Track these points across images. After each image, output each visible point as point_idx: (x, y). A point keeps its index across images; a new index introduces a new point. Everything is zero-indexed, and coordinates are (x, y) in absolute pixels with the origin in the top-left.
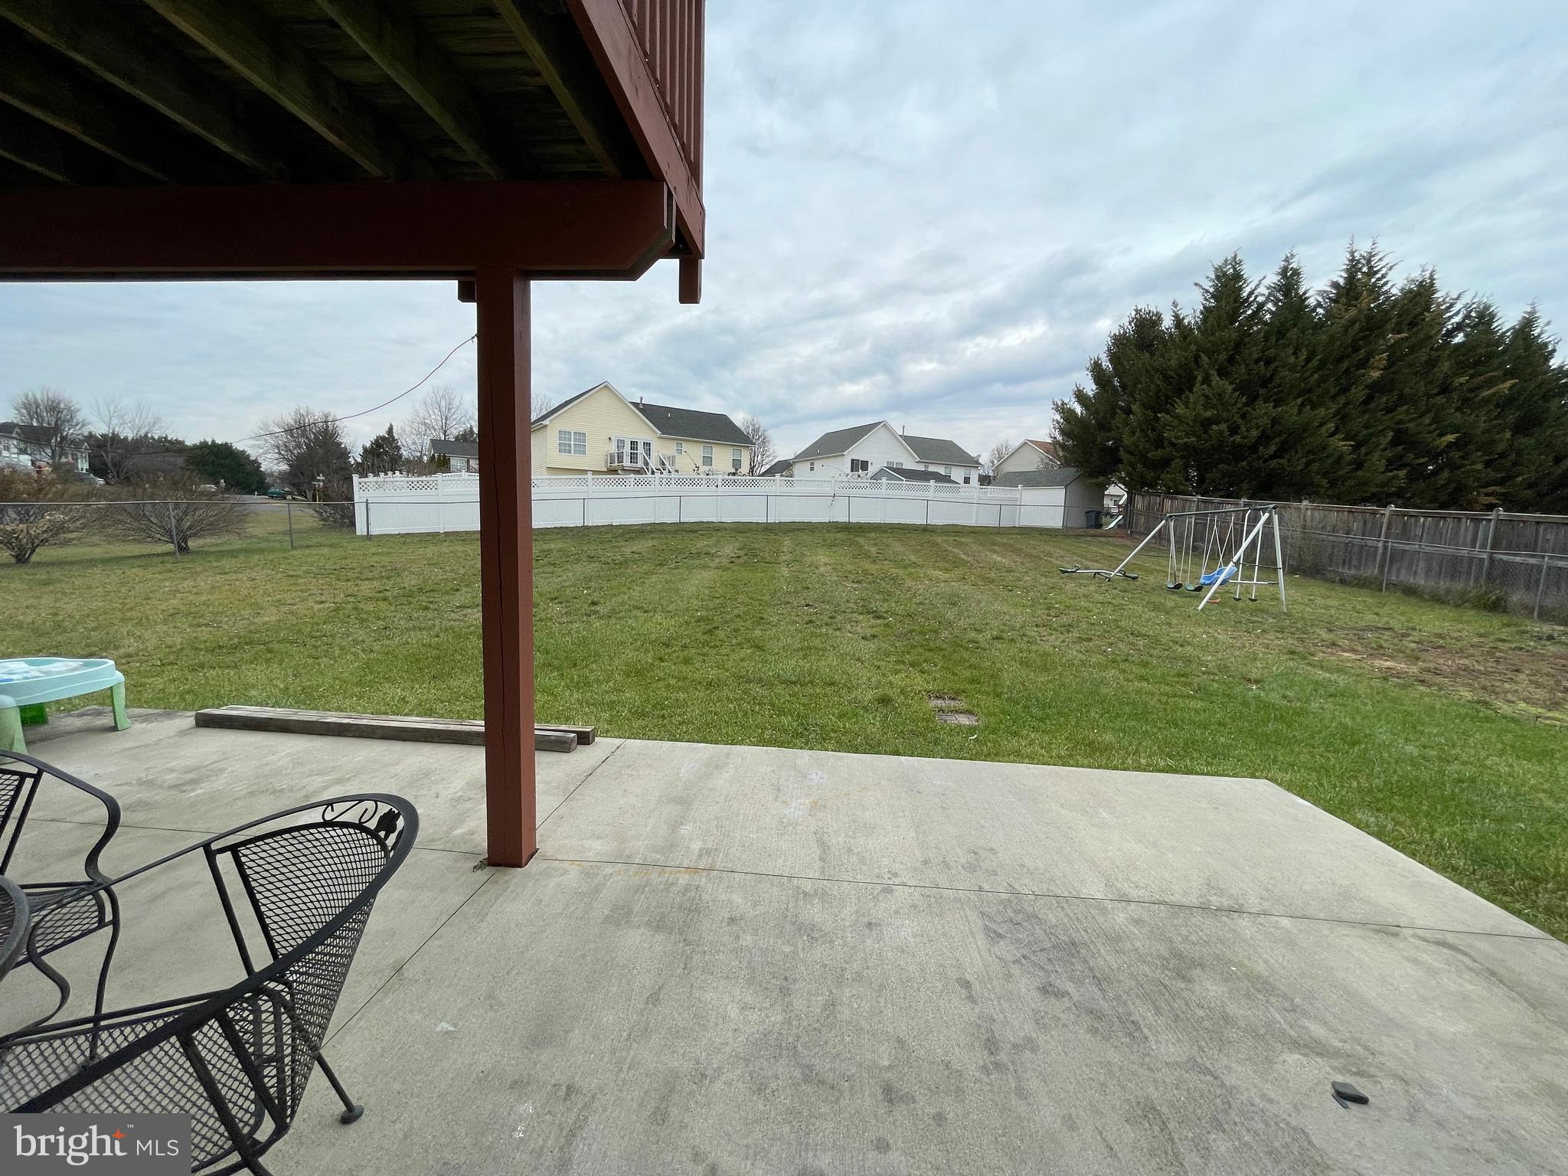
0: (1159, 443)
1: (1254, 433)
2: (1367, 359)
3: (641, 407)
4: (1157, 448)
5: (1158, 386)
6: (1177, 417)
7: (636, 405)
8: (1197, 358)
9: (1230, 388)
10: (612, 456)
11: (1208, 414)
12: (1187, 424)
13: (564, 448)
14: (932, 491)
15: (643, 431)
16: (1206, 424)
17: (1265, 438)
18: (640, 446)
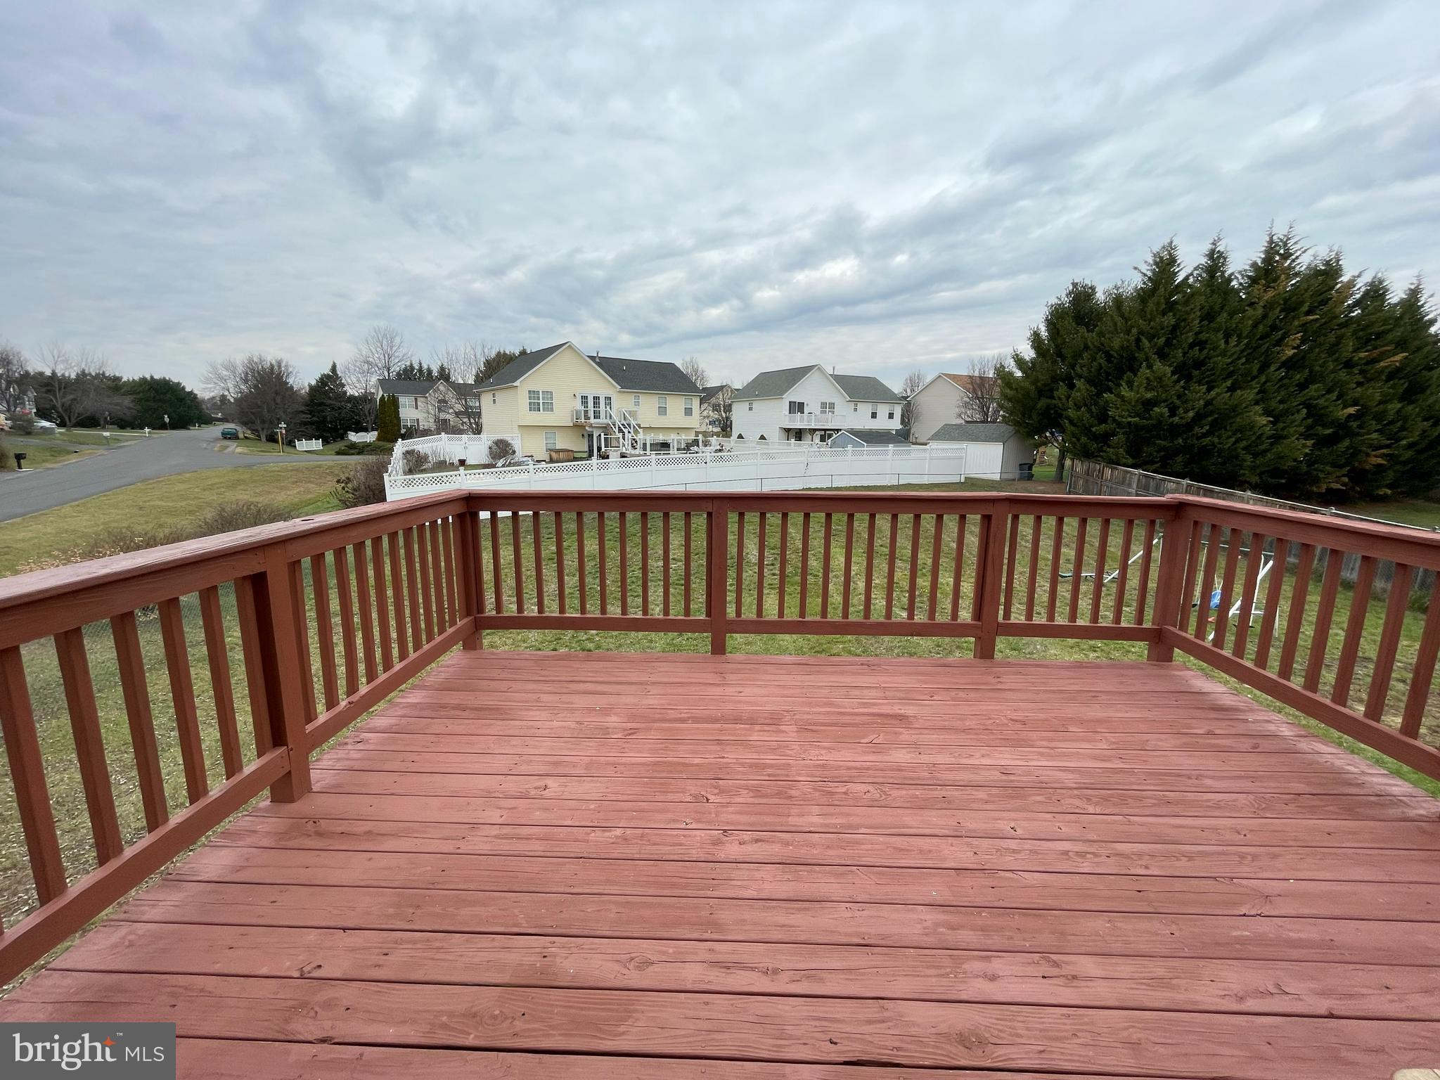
0: (1103, 418)
1: (1191, 414)
2: (1283, 338)
3: (598, 360)
4: (1100, 424)
5: (1100, 364)
6: (1122, 397)
7: (592, 358)
8: (1138, 340)
9: (1168, 370)
10: (578, 412)
11: (1149, 395)
12: (1130, 403)
13: (534, 407)
14: (890, 455)
15: (602, 386)
16: (1149, 404)
17: (1199, 417)
18: (602, 402)
